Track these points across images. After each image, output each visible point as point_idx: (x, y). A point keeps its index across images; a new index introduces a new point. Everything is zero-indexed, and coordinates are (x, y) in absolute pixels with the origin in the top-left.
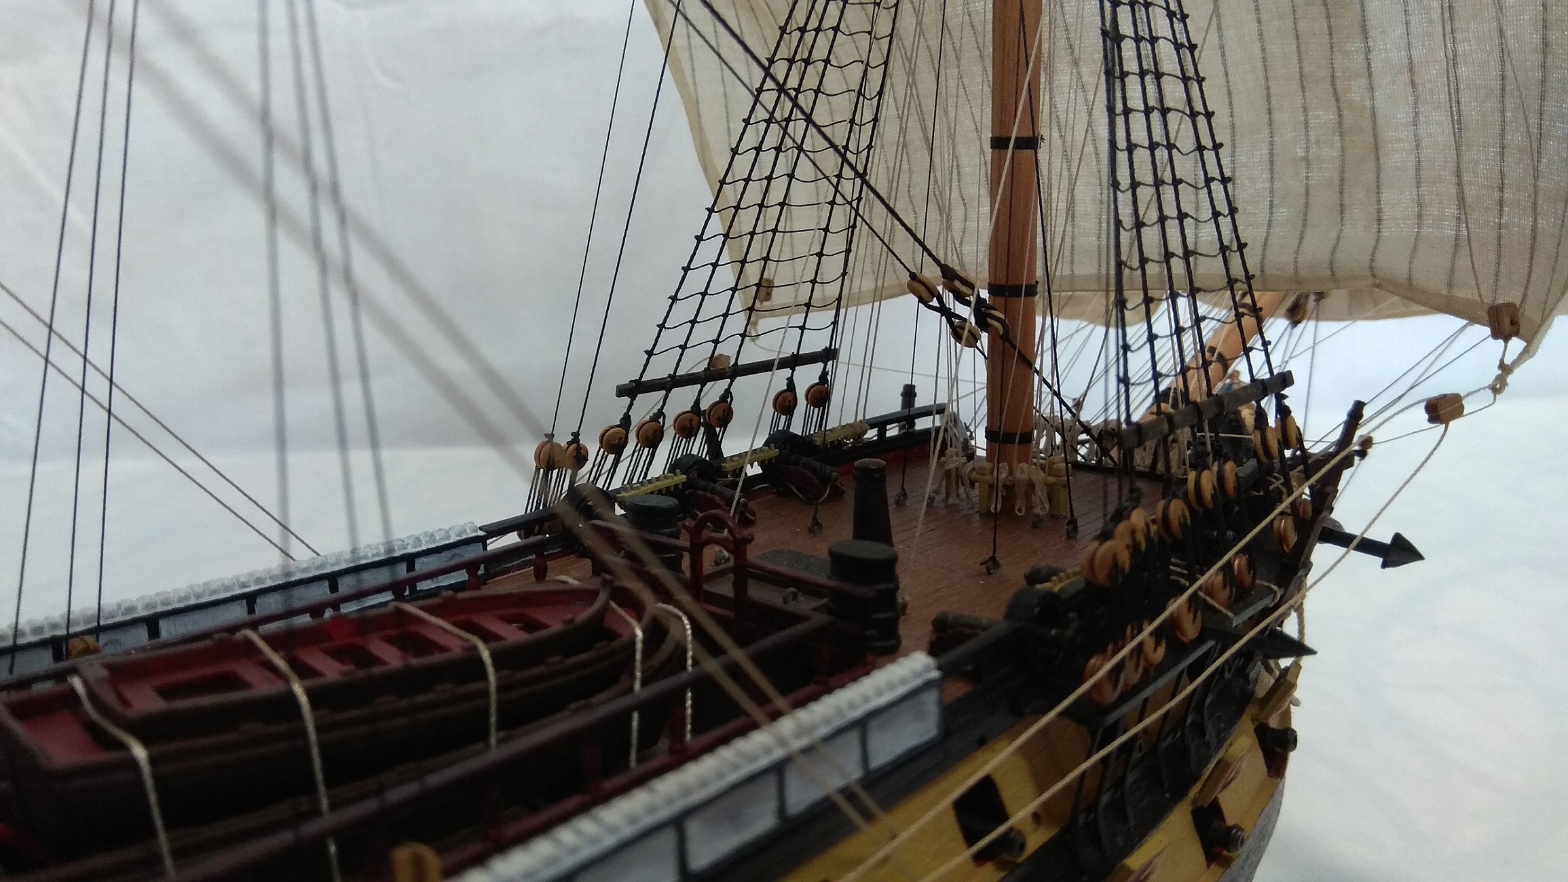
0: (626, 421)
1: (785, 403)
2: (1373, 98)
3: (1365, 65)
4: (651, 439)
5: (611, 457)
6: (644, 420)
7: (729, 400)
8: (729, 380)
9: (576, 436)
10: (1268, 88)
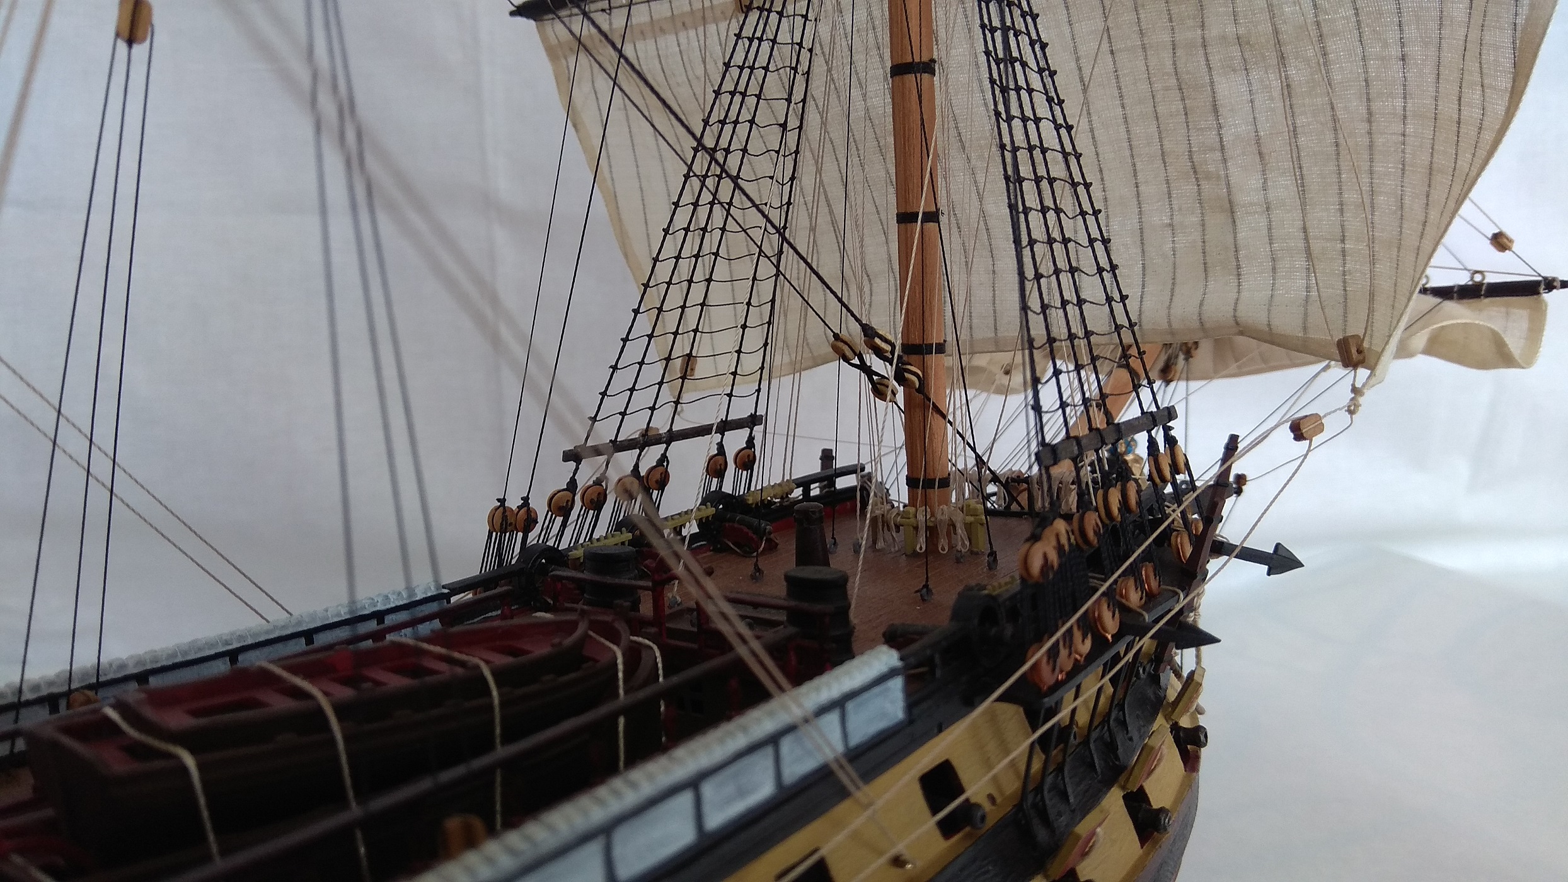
0: (572, 484)
1: (716, 468)
2: (1226, 168)
3: (1218, 139)
4: (596, 503)
5: (559, 520)
6: (588, 484)
7: (665, 464)
8: (665, 445)
9: (526, 500)
10: (1134, 165)
